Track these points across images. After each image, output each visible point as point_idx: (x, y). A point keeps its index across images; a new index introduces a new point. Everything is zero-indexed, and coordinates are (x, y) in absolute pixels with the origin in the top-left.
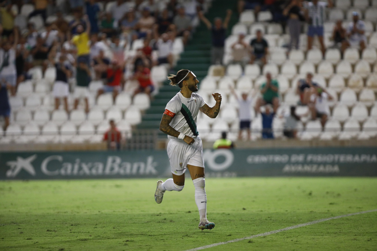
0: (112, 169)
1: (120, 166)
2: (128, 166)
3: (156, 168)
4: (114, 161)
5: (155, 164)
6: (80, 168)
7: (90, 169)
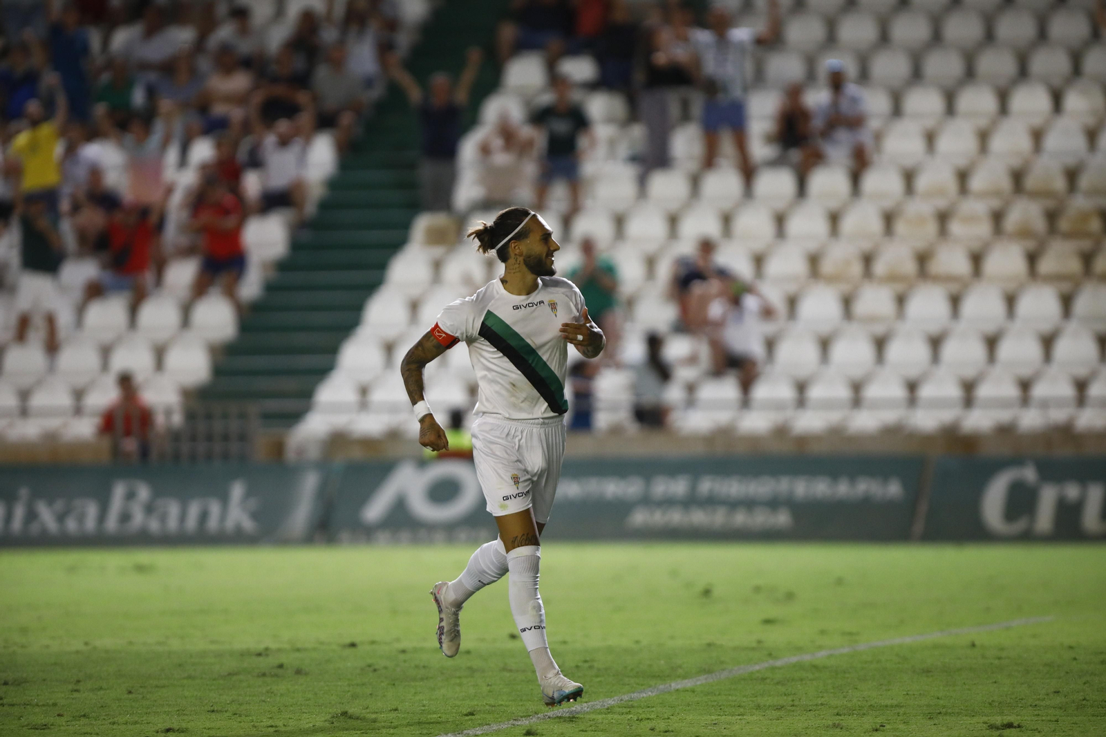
0: (125, 517)
1: (149, 509)
2: (173, 509)
3: (255, 516)
4: (130, 496)
5: (253, 503)
6: (31, 515)
7: (61, 518)
